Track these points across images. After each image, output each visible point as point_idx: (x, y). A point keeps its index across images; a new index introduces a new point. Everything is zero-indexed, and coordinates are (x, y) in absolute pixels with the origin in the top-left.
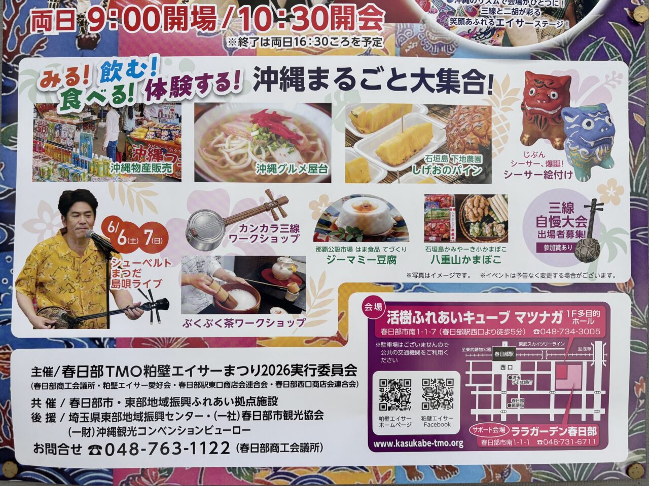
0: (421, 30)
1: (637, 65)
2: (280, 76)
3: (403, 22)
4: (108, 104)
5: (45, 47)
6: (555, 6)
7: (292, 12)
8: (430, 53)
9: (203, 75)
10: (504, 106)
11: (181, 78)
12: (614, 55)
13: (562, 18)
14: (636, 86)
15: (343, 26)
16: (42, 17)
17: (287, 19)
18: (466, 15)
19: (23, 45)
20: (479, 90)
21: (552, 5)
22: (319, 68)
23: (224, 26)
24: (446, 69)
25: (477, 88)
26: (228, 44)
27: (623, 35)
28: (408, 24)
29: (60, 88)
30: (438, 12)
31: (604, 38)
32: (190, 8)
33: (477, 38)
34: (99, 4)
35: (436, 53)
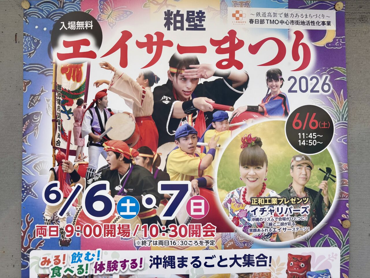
0: (235, 236)
1: (344, 249)
2: (163, 260)
3: (225, 232)
4: (75, 275)
5: (43, 245)
6: (302, 220)
7: (169, 228)
8: (239, 247)
9: (124, 260)
10: (277, 272)
11: (112, 262)
12: (333, 244)
13: (306, 226)
14: (344, 259)
15: (195, 235)
16: (41, 229)
17: (167, 231)
18: (257, 227)
19: (32, 244)
20: (264, 264)
21: (301, 220)
22: (183, 257)
23: (134, 235)
24: (247, 255)
25: (263, 263)
26: (136, 244)
27: (338, 233)
28: (228, 233)
29: (51, 266)
30: (243, 226)
31: (328, 235)
32: (117, 226)
33: (263, 238)
34: (71, 223)
35: (242, 247)
